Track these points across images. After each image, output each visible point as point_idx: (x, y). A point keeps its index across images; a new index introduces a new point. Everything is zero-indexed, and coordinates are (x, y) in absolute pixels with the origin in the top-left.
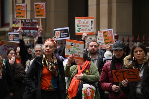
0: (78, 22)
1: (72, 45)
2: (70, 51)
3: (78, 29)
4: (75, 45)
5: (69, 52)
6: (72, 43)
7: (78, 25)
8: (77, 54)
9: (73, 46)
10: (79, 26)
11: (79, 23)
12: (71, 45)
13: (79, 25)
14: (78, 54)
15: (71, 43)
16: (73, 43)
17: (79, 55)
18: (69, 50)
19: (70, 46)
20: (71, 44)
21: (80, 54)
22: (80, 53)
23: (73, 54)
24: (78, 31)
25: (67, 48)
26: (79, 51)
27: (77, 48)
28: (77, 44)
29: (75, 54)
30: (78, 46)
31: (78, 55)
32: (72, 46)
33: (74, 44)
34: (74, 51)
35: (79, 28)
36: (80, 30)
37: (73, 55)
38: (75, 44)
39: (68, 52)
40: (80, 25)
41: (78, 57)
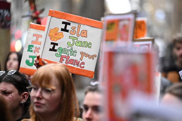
0: (34, 39)
1: (65, 30)
2: (56, 48)
3: (30, 57)
4: (76, 29)
5: (53, 50)
6: (66, 24)
7: (33, 46)
8: (77, 57)
9: (67, 31)
10: (33, 49)
11: (36, 42)
12: (62, 30)
13: (35, 45)
14: (81, 59)
15: (63, 23)
16: (69, 24)
17: (83, 63)
18: (55, 44)
19: (60, 31)
20: (63, 26)
21: (85, 59)
22: (87, 56)
23: (65, 57)
24: (27, 62)
25: (48, 38)
26: (86, 50)
27: (81, 39)
28: (83, 27)
29: (71, 57)
30: (84, 34)
31: (81, 62)
32: (64, 33)
33: (73, 28)
34: (70, 48)
35: (32, 54)
36: (33, 60)
37: (65, 59)
38: (76, 25)
39: (50, 50)
40: (36, 48)
41: (79, 67)
